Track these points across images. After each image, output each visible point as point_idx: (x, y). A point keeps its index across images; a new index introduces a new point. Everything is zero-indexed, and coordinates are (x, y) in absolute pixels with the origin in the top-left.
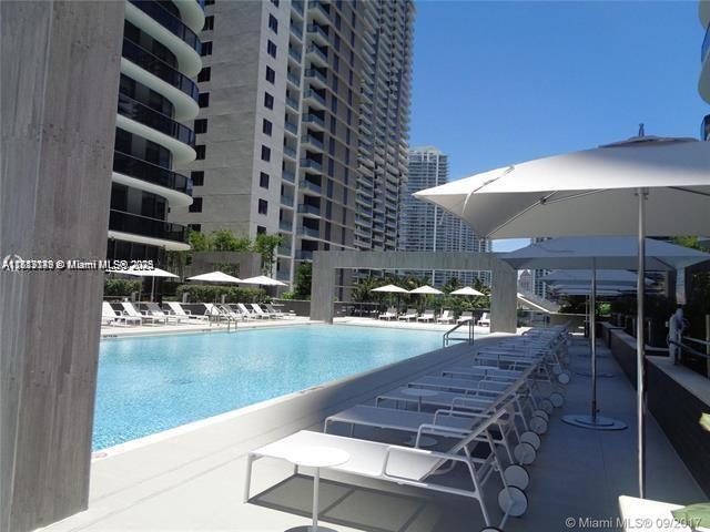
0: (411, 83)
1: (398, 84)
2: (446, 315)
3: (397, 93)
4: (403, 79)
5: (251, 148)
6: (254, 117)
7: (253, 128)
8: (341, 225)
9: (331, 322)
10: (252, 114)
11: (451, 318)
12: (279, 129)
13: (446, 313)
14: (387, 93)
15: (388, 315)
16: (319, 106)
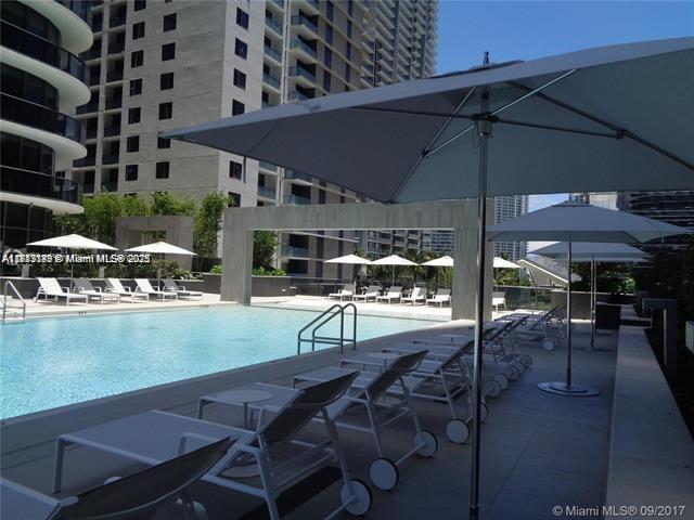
0: (436, 50)
1: (421, 51)
2: (416, 293)
3: (420, 60)
4: (427, 46)
5: (218, 101)
6: (222, 66)
7: (220, 79)
8: (340, 193)
9: (247, 302)
10: (219, 64)
11: (421, 297)
12: (255, 82)
13: (417, 290)
14: (408, 59)
15: (345, 292)
16: (309, 58)
